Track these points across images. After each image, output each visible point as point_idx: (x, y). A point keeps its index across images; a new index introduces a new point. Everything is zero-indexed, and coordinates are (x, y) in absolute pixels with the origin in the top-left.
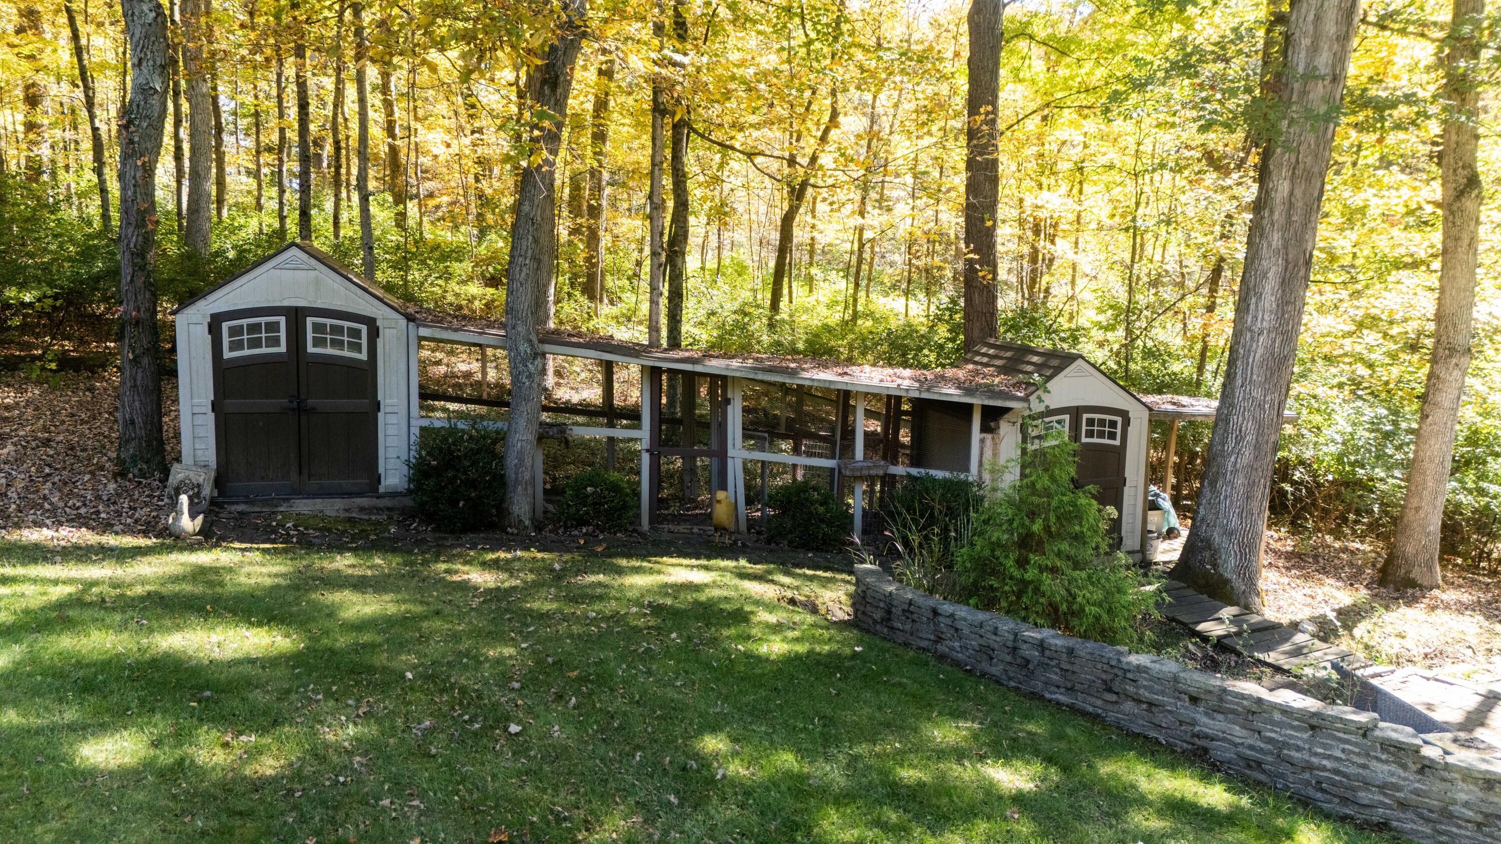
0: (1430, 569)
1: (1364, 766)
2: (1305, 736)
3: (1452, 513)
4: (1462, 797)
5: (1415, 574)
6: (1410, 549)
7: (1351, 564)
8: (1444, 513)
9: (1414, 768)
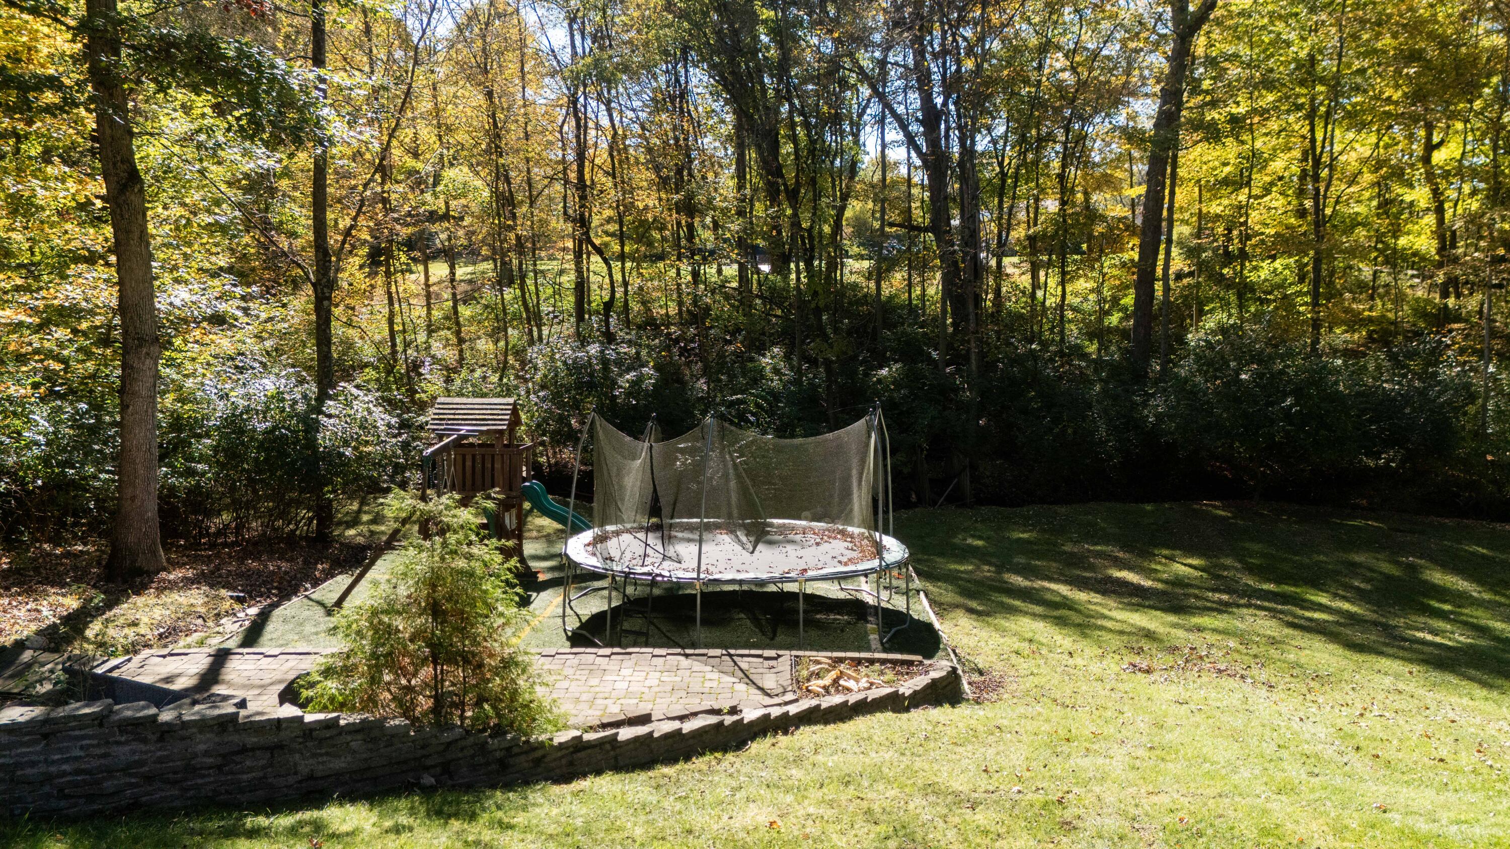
0: (154, 553)
1: (105, 756)
2: (38, 748)
3: (167, 496)
4: (202, 747)
5: (141, 562)
6: (131, 539)
7: (75, 568)
8: (159, 498)
9: (153, 737)
